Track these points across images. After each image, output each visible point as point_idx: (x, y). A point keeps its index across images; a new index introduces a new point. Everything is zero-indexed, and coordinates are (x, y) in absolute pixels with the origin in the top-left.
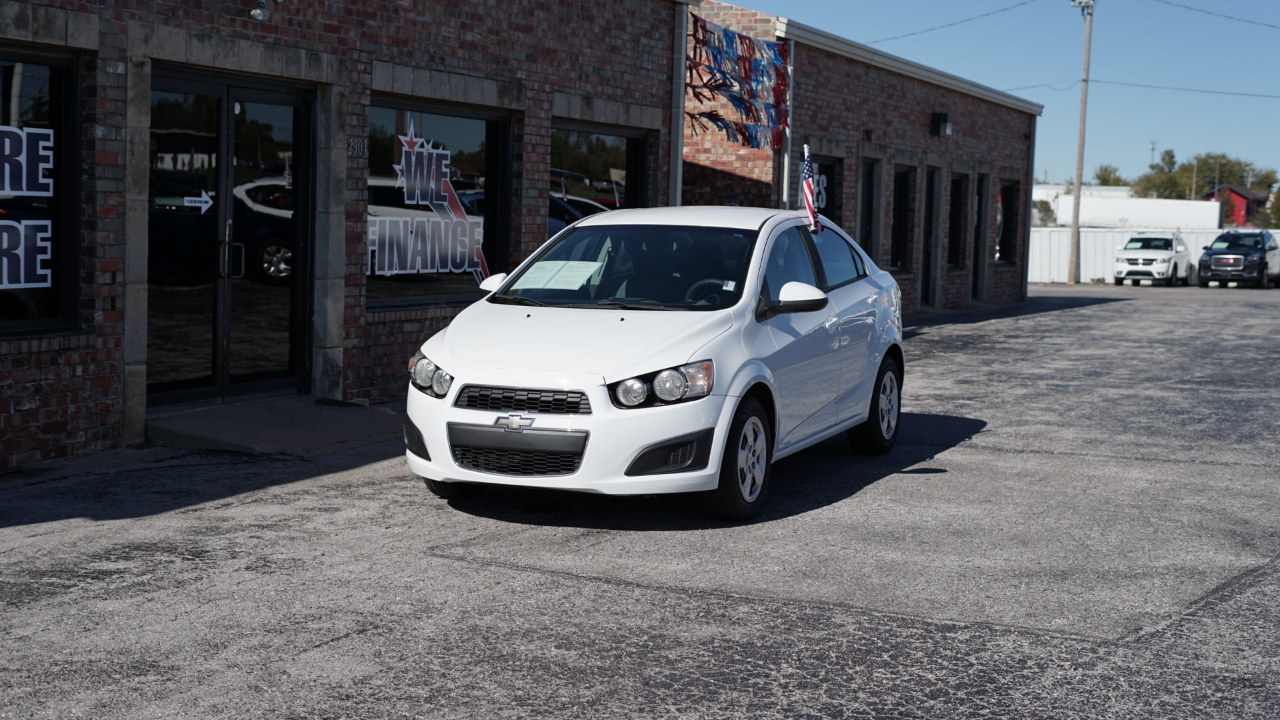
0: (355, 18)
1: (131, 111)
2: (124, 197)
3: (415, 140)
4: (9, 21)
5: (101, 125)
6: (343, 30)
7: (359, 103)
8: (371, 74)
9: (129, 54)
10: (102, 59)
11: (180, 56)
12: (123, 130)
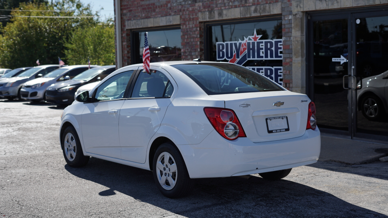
1: (293, 30)
2: (292, 59)
5: (284, 37)
9: (292, 12)
10: (284, 16)
12: (291, 37)
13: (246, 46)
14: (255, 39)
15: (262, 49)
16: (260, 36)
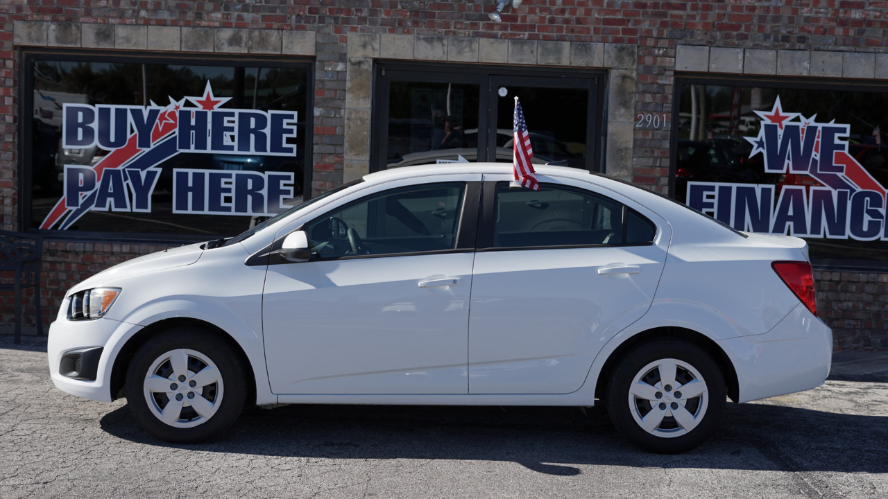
0: (649, 10)
1: (349, 96)
2: (343, 157)
3: (783, 114)
4: (223, 41)
5: (319, 107)
6: (632, 21)
7: (657, 83)
8: (675, 57)
9: (349, 56)
10: (321, 61)
11: (408, 55)
12: (343, 110)
13: (174, 119)
14: (208, 104)
15: (232, 129)
16: (224, 100)
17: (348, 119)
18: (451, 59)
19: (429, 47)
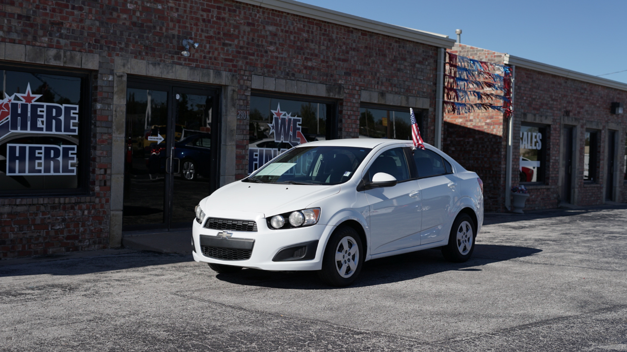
0: (242, 55)
1: (115, 97)
2: (112, 135)
3: (280, 112)
4: (51, 57)
5: (100, 103)
6: (235, 61)
7: (245, 95)
8: (251, 81)
9: (115, 71)
10: (101, 74)
11: (143, 73)
12: (112, 106)
13: (8, 108)
14: (29, 99)
15: (42, 116)
16: (38, 96)
17: (116, 111)
18: (163, 77)
19: (154, 69)
